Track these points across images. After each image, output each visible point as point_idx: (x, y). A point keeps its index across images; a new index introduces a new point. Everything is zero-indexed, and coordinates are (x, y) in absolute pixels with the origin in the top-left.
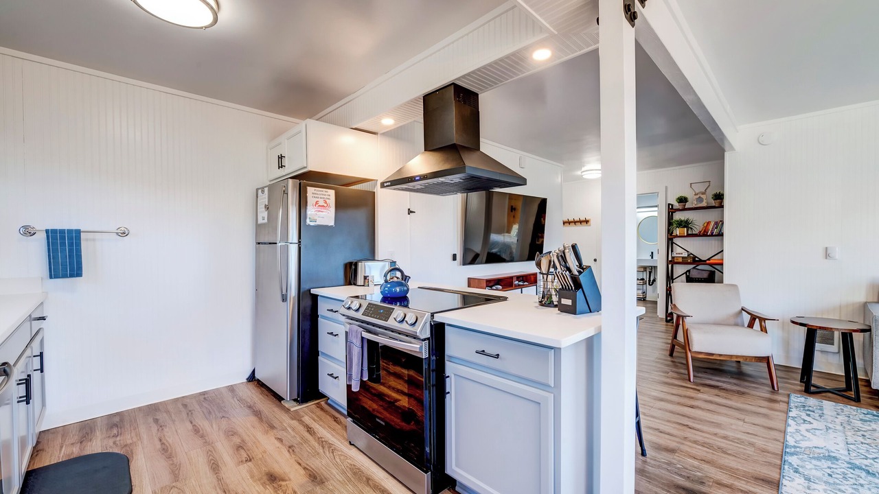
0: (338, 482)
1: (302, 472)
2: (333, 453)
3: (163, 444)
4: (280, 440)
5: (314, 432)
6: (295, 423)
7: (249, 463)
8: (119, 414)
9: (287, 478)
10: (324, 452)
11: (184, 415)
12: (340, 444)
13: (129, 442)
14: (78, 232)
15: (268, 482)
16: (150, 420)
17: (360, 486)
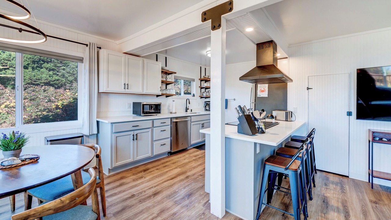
14: (227, 100)
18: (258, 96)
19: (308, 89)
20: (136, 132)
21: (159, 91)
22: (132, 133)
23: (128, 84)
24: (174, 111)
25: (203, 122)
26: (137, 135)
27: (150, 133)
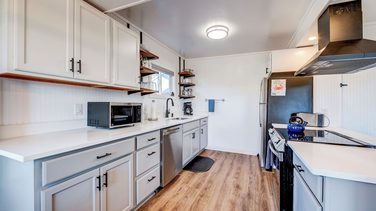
0: (255, 202)
1: (247, 191)
2: (263, 192)
3: (223, 163)
4: (250, 178)
5: (263, 182)
6: (260, 176)
7: (236, 179)
8: (221, 152)
9: (241, 190)
10: (260, 190)
11: (233, 158)
12: (269, 191)
13: (217, 159)
14: (214, 100)
15: (236, 187)
16: (225, 156)
17: (261, 208)
18: (272, 95)
19: (342, 85)
20: (103, 170)
21: (137, 83)
22: (95, 173)
23: (80, 62)
24: (154, 117)
25: (193, 132)
26: (106, 175)
27: (130, 164)
